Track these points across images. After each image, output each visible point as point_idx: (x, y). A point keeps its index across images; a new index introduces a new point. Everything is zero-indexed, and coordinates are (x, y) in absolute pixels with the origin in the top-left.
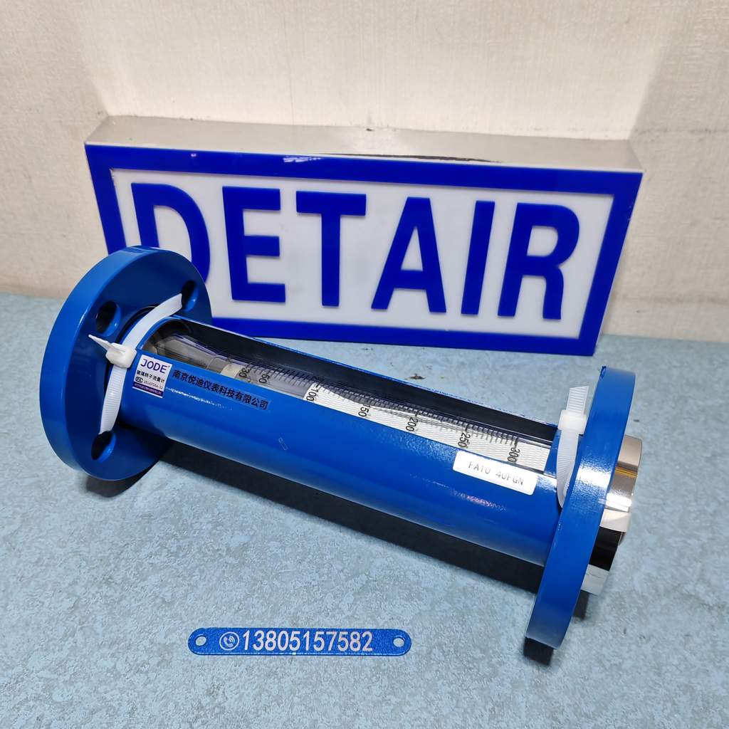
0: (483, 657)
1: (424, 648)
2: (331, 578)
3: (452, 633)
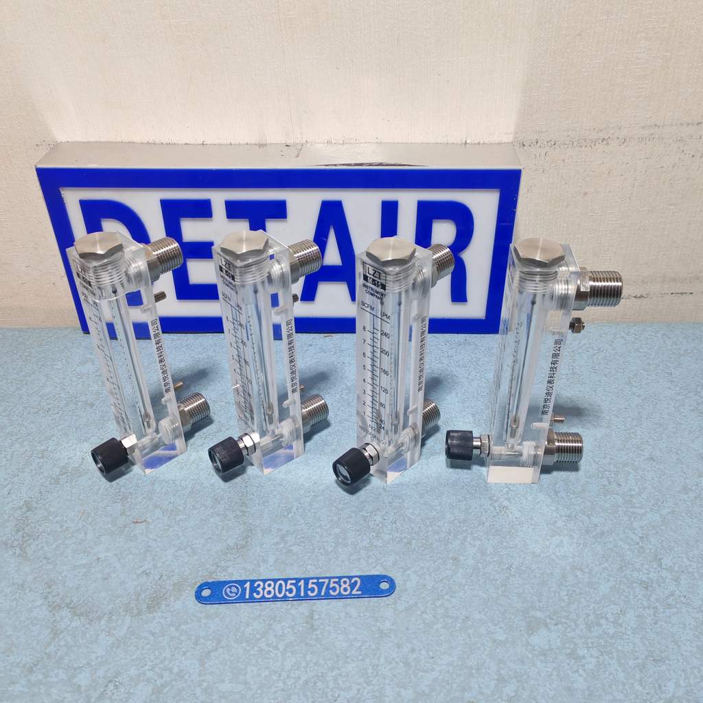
0: (291, 546)
2: (432, 604)
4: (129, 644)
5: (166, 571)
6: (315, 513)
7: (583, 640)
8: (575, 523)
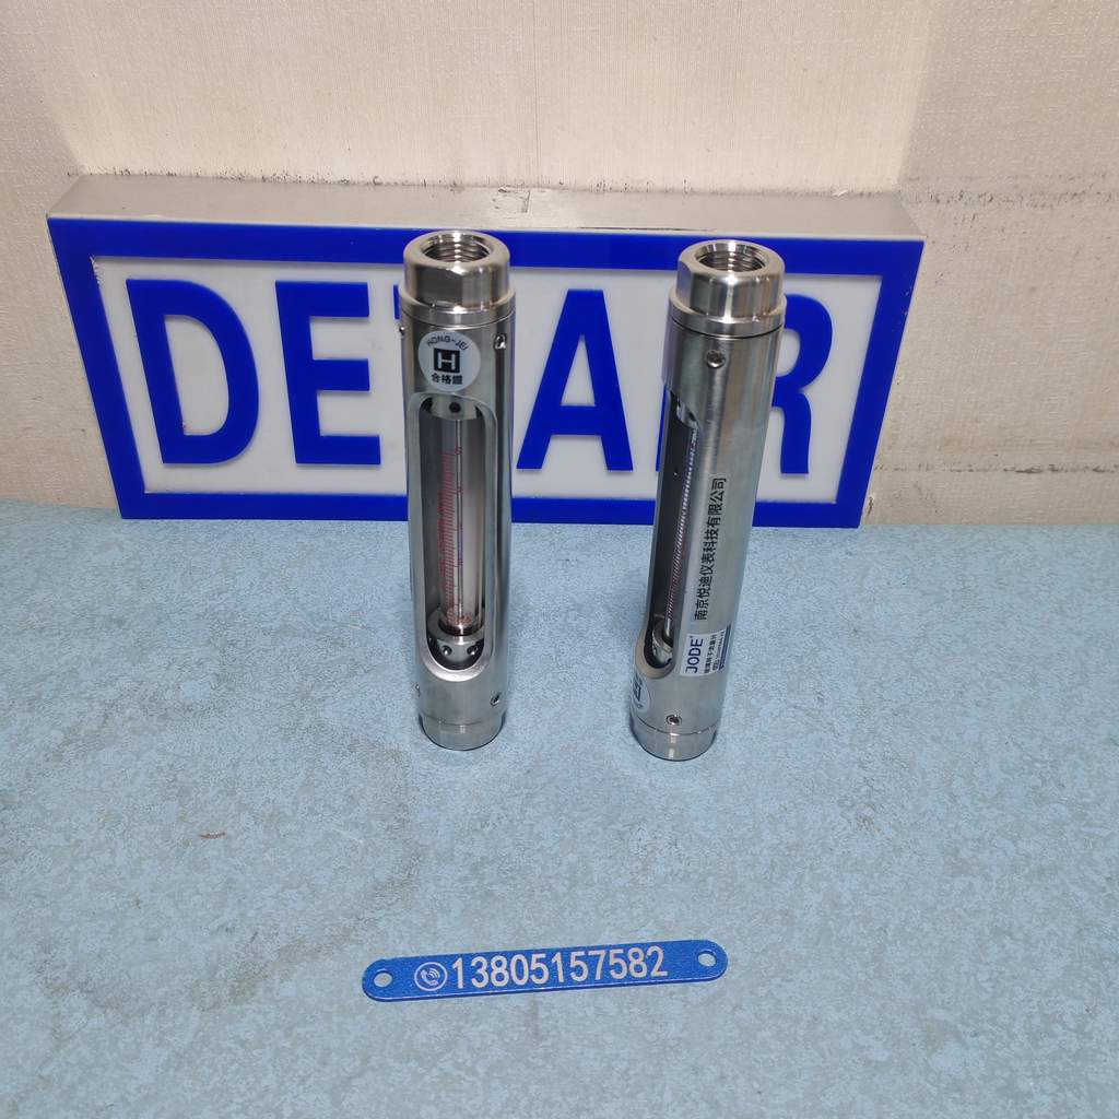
0: (491, 885)
1: (580, 893)
3: (536, 915)
4: (198, 1062)
5: (263, 925)
6: (531, 825)
7: (1025, 1063)
8: (991, 853)
